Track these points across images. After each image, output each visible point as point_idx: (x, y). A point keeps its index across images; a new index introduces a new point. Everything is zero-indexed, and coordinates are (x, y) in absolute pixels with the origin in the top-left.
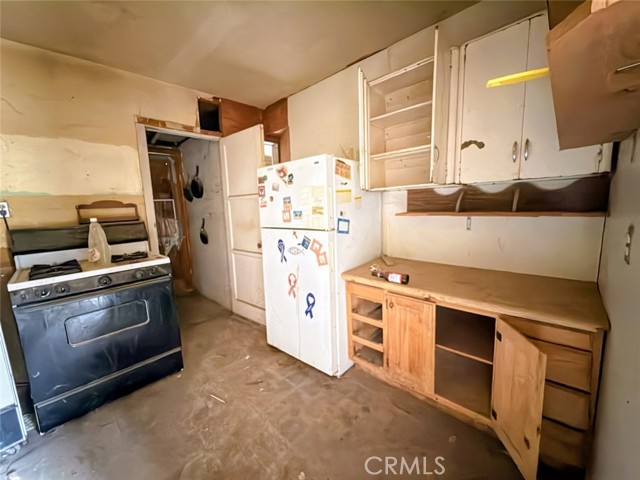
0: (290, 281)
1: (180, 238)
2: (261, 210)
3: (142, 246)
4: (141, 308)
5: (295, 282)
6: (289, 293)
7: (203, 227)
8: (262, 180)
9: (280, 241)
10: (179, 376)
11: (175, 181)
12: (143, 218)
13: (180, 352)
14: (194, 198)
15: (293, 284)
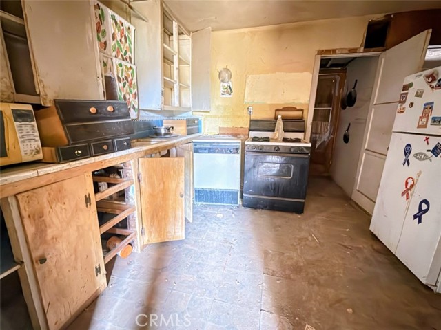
0: (407, 183)
1: (329, 137)
2: (397, 115)
3: (300, 135)
4: (289, 169)
5: (412, 186)
6: (403, 195)
7: (347, 130)
8: (406, 88)
9: (409, 145)
10: (299, 216)
11: (337, 94)
12: (305, 119)
13: (304, 203)
14: (347, 107)
15: (408, 187)
